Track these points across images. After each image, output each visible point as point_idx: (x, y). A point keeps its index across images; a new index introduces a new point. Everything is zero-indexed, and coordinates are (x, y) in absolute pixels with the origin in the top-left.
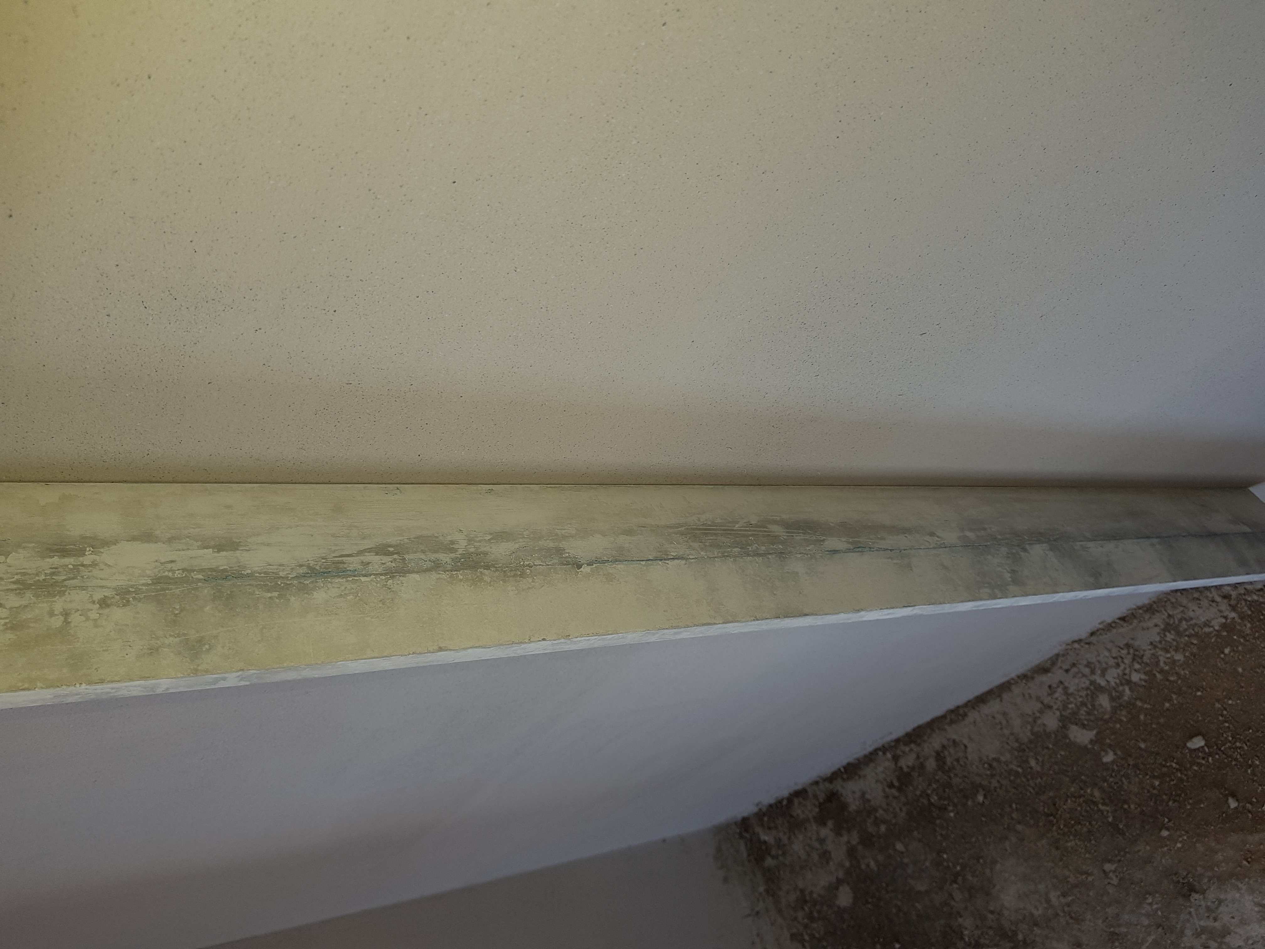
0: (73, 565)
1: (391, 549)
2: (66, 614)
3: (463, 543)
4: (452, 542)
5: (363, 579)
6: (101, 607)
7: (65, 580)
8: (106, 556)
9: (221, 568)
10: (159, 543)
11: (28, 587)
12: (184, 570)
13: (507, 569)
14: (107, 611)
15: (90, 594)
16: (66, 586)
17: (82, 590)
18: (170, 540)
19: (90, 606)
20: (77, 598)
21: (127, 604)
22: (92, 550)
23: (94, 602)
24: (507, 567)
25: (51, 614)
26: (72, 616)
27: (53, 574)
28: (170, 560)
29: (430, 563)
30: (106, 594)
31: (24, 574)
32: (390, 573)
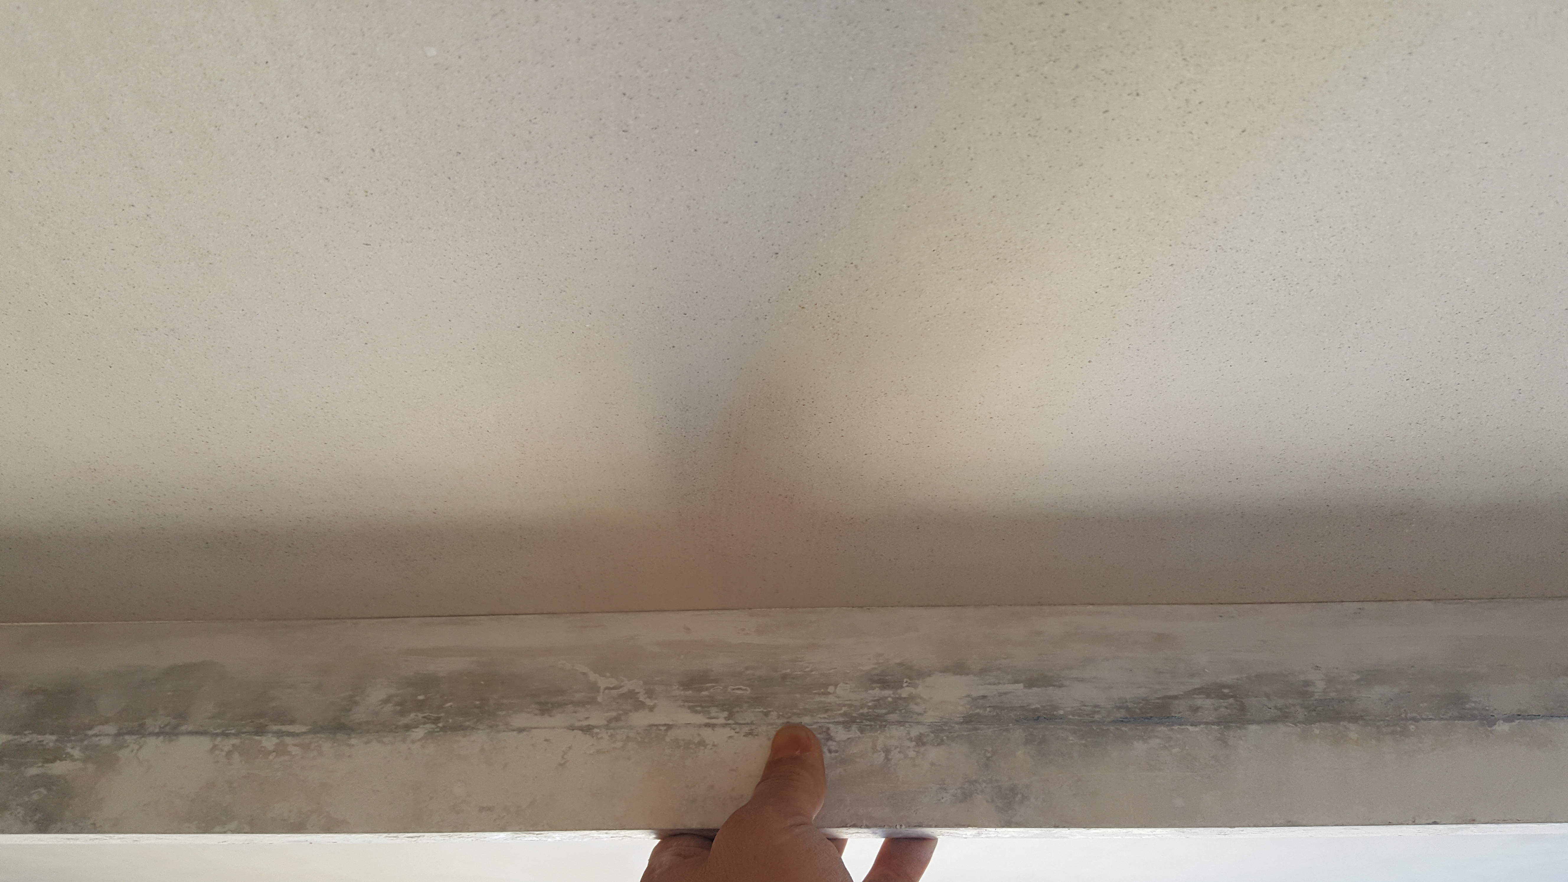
0: (892, 698)
1: (1226, 691)
2: (887, 751)
3: (1320, 685)
4: (1307, 683)
5: (1191, 728)
6: (917, 745)
7: (886, 714)
8: (921, 690)
9: (1033, 707)
10: (971, 676)
11: (853, 721)
12: (994, 707)
13: (1382, 723)
14: (922, 749)
15: (908, 731)
16: (886, 721)
17: (901, 726)
18: (983, 672)
19: (908, 743)
20: (895, 735)
21: (941, 743)
22: (909, 681)
23: (911, 740)
24: (1382, 720)
25: (874, 750)
26: (892, 753)
27: (875, 707)
28: (981, 695)
29: (1276, 711)
30: (922, 731)
31: (850, 706)
32: (1225, 722)
